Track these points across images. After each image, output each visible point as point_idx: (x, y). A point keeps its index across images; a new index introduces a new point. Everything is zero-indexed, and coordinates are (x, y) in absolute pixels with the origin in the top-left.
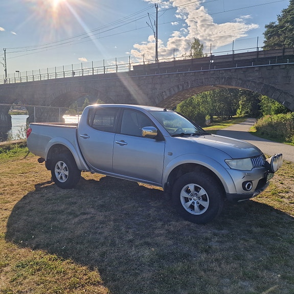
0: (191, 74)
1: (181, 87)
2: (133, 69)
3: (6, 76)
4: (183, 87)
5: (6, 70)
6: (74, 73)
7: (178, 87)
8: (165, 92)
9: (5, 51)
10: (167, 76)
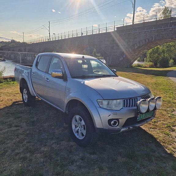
0: (155, 31)
1: (147, 41)
2: (116, 30)
3: (50, 37)
4: (149, 40)
5: (49, 33)
6: (82, 34)
7: (145, 40)
8: (136, 44)
9: (49, 22)
10: (138, 33)
